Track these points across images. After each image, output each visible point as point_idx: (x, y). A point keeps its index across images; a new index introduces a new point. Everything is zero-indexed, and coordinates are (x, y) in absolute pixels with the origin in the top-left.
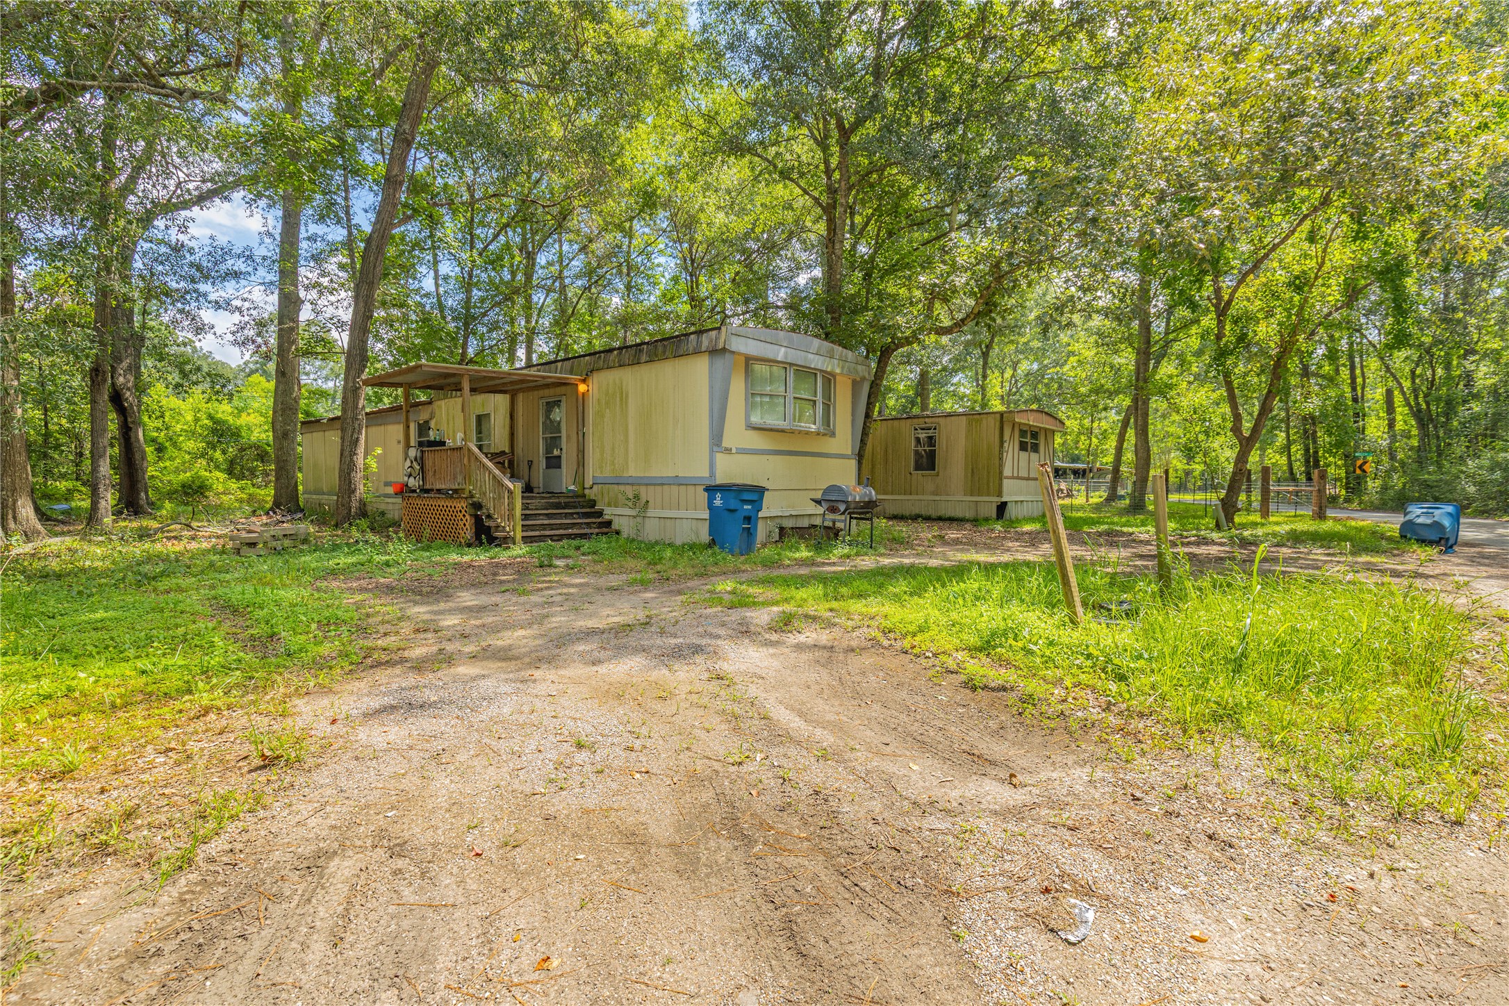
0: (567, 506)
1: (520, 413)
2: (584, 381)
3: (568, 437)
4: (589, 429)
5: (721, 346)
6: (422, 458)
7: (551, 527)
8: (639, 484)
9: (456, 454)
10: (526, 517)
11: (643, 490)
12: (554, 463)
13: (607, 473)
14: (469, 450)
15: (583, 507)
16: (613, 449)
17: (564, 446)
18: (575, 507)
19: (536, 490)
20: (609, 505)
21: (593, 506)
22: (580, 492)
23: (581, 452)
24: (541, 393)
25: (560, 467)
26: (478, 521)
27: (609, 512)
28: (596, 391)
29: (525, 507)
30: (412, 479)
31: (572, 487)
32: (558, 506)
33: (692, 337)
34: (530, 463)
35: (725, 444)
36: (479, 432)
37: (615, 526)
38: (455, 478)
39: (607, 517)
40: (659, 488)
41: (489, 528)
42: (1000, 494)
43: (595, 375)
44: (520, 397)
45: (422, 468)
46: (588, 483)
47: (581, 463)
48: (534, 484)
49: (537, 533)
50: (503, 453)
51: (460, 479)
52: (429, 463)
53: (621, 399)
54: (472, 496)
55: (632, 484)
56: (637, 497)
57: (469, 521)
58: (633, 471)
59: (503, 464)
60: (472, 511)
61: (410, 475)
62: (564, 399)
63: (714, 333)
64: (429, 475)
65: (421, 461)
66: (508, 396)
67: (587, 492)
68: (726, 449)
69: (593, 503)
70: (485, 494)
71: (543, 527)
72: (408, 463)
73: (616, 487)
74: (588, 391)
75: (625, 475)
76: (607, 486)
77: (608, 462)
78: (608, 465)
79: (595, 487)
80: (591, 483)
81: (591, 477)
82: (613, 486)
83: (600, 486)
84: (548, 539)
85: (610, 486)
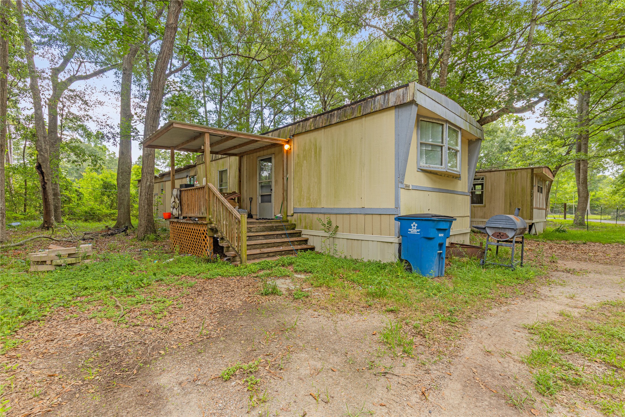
0: (277, 229)
1: (245, 168)
2: (288, 142)
3: (276, 181)
4: (291, 175)
5: (409, 99)
6: (180, 196)
7: (268, 245)
8: (330, 214)
9: (201, 192)
10: (250, 238)
11: (333, 218)
12: (266, 198)
13: (304, 205)
14: (209, 189)
15: (287, 229)
16: (309, 188)
17: (273, 188)
18: (282, 230)
19: (254, 217)
20: (306, 228)
21: (294, 229)
22: (285, 219)
23: (285, 191)
24: (258, 154)
25: (271, 202)
26: (215, 241)
27: (306, 233)
28: (296, 149)
29: (249, 230)
30: (175, 210)
31: (279, 215)
32: (271, 229)
33: (379, 97)
34: (251, 199)
35: (406, 182)
36: (221, 180)
37: (311, 243)
38: (200, 209)
39: (304, 237)
40: (348, 216)
41: (223, 247)
42: (531, 218)
43: (296, 139)
44: (245, 159)
45: (180, 202)
46: (290, 213)
47: (285, 199)
48: (253, 213)
49: (258, 251)
50: (234, 193)
51: (203, 209)
52: (184, 199)
53: (316, 153)
54: (211, 223)
55: (324, 214)
56: (330, 223)
57: (209, 242)
58: (325, 204)
59: (235, 200)
60: (211, 234)
61: (174, 207)
62: (273, 157)
63: (401, 91)
64: (185, 207)
65: (180, 198)
66: (237, 158)
67: (289, 218)
68: (407, 186)
69: (293, 227)
70: (220, 221)
71: (262, 245)
72: (173, 200)
73: (311, 215)
74: (290, 149)
75: (318, 206)
76: (304, 214)
77: (305, 198)
78: (305, 200)
79: (295, 215)
80: (292, 212)
81: (292, 208)
82: (309, 214)
83: (299, 214)
84: (266, 255)
85: (306, 214)
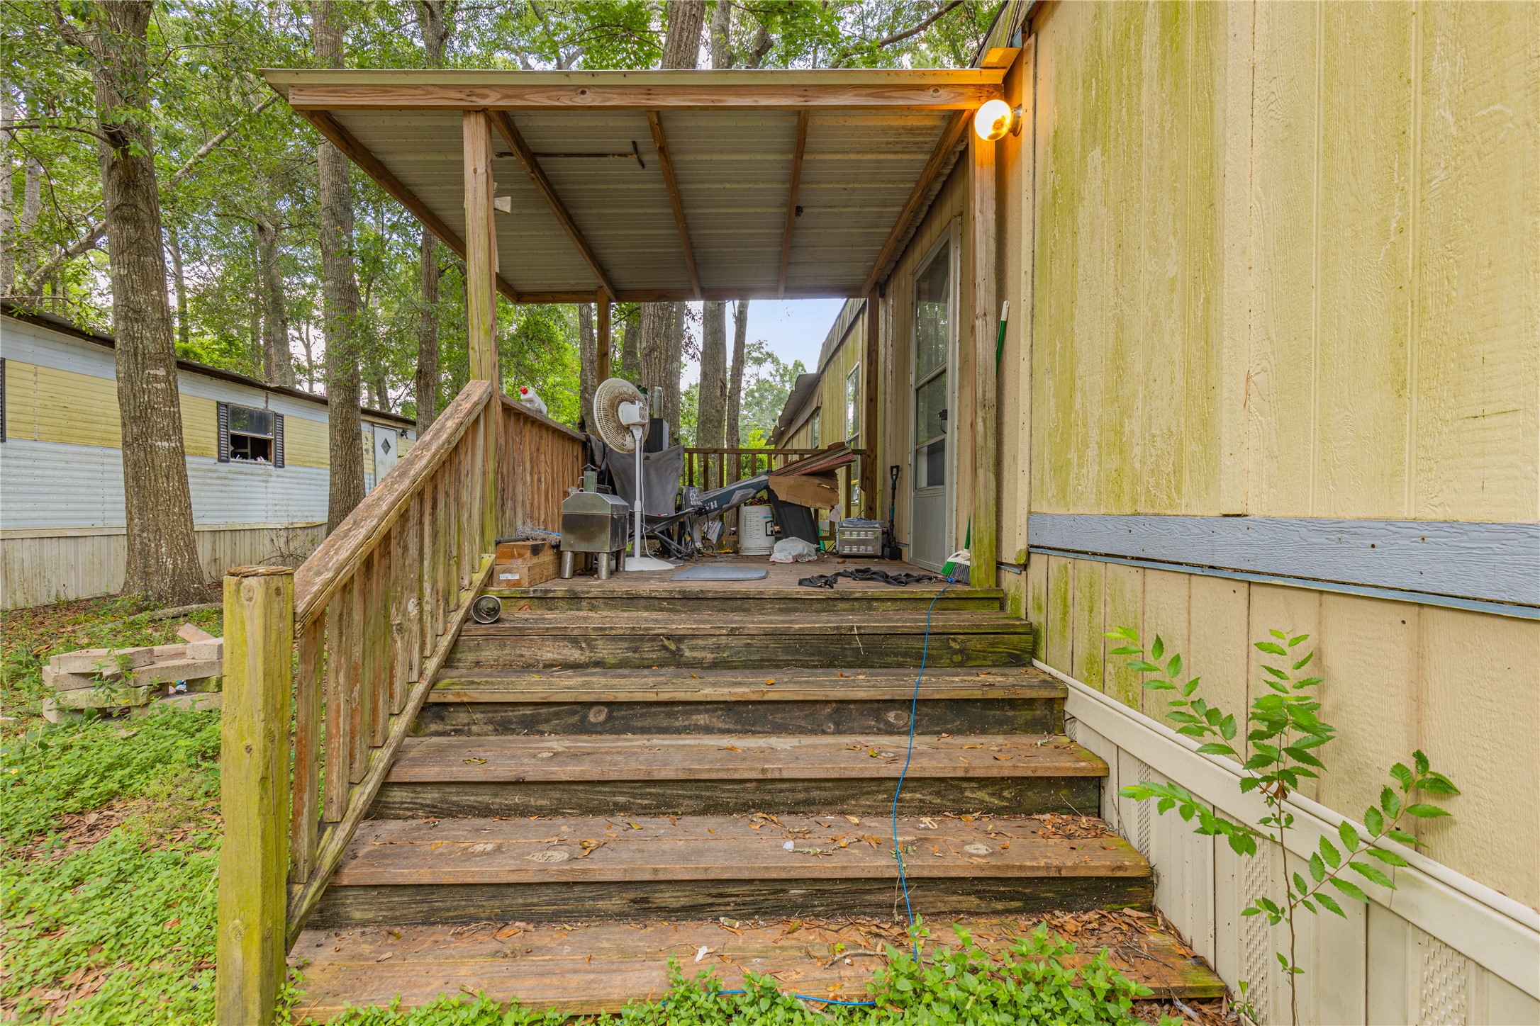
4: (1020, 297)
13: (1088, 497)
20: (1095, 670)
22: (980, 581)
46: (1013, 549)
67: (1008, 581)
73: (1128, 576)
74: (1015, 130)
75: (1194, 504)
76: (1084, 564)
77: (1094, 435)
78: (1092, 452)
79: (1038, 561)
80: (1021, 545)
81: (1022, 518)
82: (1115, 569)
83: (1057, 562)
84: (615, 903)
85: (1098, 566)
